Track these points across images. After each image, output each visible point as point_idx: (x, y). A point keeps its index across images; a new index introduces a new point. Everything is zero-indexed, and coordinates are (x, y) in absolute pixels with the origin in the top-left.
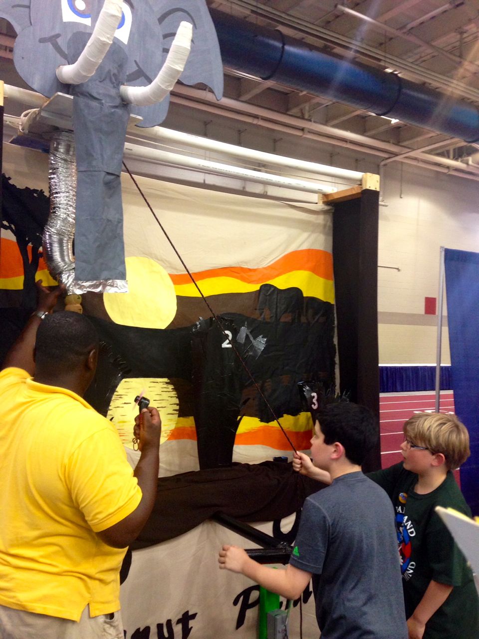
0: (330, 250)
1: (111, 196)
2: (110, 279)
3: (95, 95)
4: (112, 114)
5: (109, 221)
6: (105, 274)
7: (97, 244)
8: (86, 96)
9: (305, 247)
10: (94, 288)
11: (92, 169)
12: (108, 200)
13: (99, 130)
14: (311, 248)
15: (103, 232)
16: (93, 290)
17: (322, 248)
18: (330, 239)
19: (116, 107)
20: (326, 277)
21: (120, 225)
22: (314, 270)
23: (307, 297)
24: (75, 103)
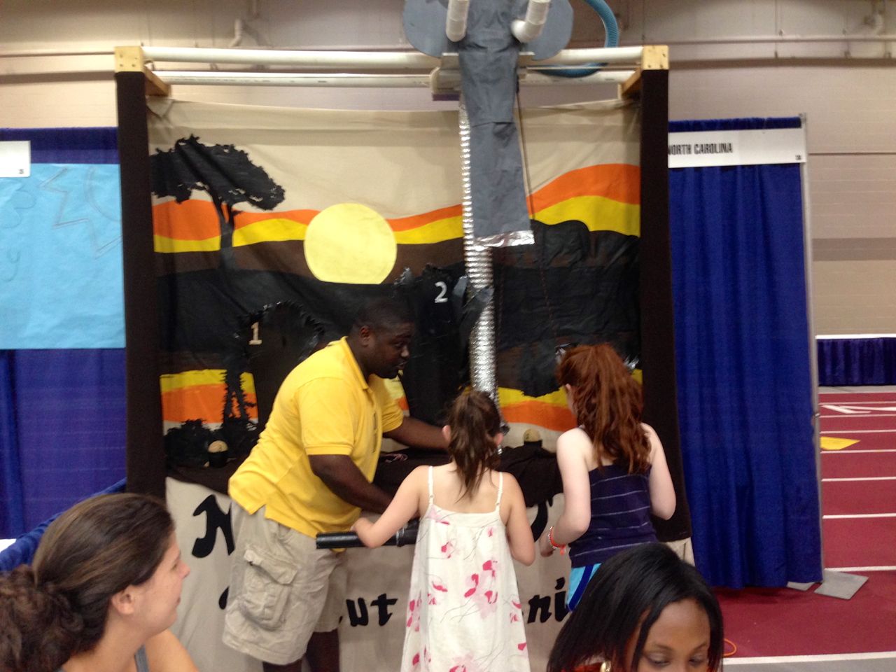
0: (635, 161)
1: (506, 145)
2: (510, 232)
3: (481, 44)
4: (498, 60)
5: (504, 171)
6: (505, 227)
7: (492, 198)
8: (474, 47)
9: (591, 163)
10: (495, 243)
11: (480, 123)
12: (502, 150)
13: (485, 81)
14: (600, 164)
15: (499, 184)
16: (494, 245)
17: (621, 161)
18: (637, 146)
19: (504, 50)
20: (630, 200)
21: (520, 173)
22: (608, 193)
23: (595, 232)
24: (461, 59)
